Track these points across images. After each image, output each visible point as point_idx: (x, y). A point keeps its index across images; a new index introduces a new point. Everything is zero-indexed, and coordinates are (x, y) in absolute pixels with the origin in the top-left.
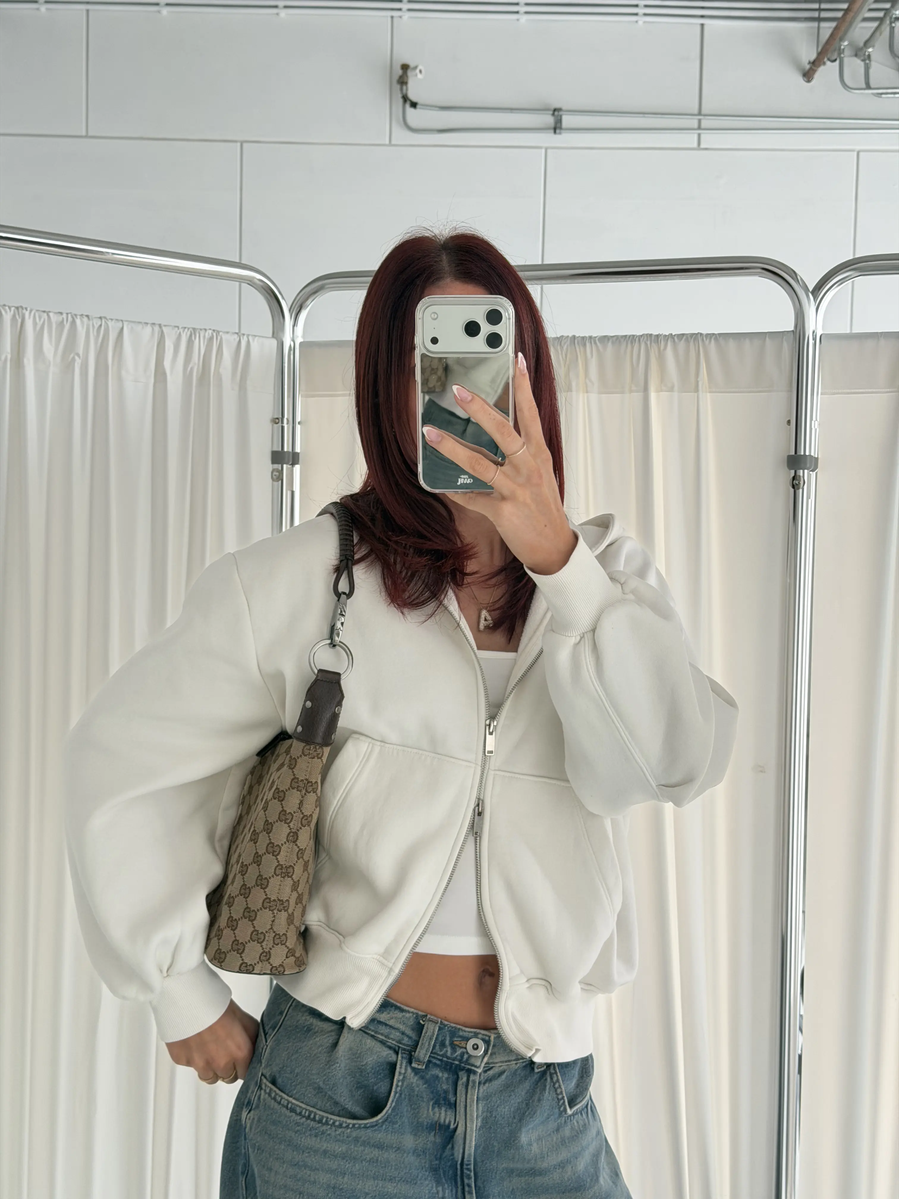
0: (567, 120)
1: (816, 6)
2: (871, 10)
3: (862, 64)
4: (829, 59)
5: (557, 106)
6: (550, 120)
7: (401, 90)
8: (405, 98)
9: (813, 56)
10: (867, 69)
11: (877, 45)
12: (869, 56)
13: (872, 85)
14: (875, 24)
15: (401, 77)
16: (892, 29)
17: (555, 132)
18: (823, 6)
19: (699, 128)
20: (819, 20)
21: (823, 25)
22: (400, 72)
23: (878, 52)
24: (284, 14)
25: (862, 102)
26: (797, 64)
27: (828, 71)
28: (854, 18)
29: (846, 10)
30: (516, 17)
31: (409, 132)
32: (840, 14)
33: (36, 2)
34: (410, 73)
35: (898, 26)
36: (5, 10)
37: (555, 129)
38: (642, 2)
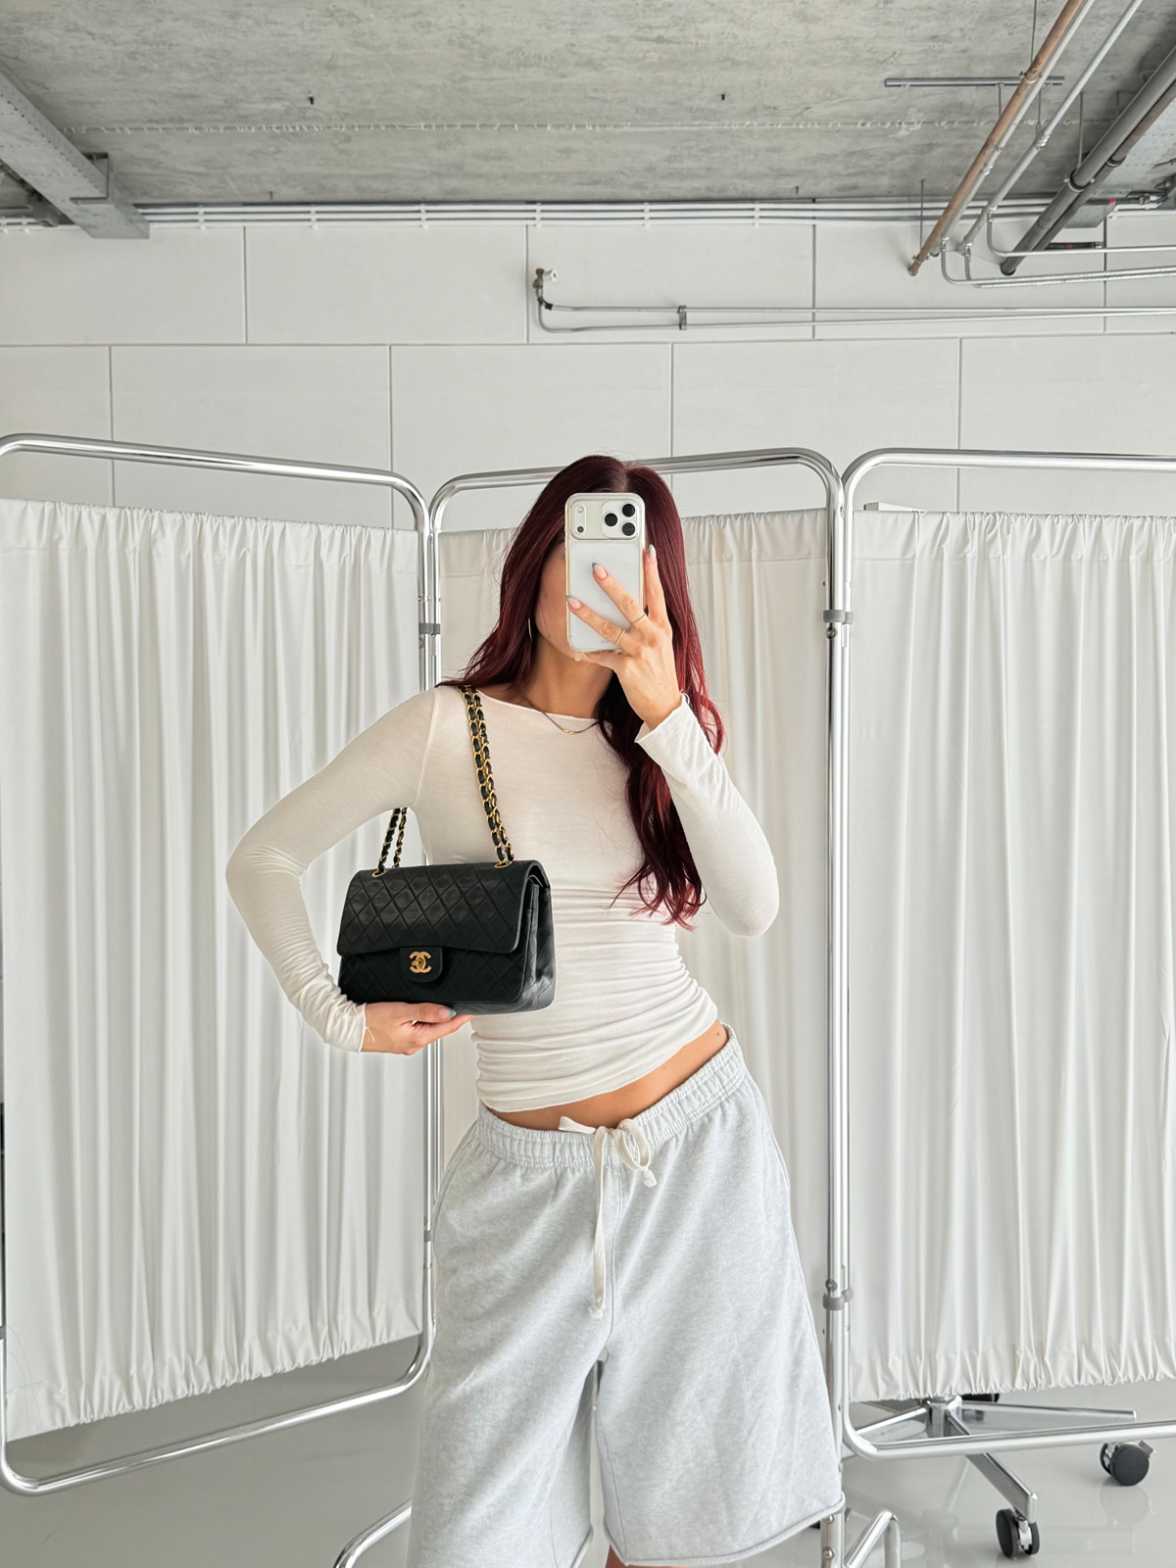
0: (691, 317)
1: (919, 205)
2: (969, 208)
3: (963, 257)
4: (931, 254)
5: (683, 304)
6: (676, 317)
7: (537, 293)
8: (541, 301)
9: (917, 252)
10: (967, 262)
11: (976, 240)
12: (969, 250)
13: (972, 277)
14: (973, 221)
15: (536, 281)
16: (990, 225)
17: (680, 328)
18: (925, 205)
19: (814, 321)
20: (922, 218)
21: (925, 223)
22: (536, 276)
23: (977, 246)
24: (426, 225)
25: (964, 292)
26: (903, 259)
27: (931, 264)
28: (954, 215)
29: (947, 209)
30: (641, 222)
31: (545, 332)
32: (940, 213)
33: (196, 221)
34: (544, 277)
35: (995, 221)
36: (166, 229)
37: (680, 326)
38: (757, 206)
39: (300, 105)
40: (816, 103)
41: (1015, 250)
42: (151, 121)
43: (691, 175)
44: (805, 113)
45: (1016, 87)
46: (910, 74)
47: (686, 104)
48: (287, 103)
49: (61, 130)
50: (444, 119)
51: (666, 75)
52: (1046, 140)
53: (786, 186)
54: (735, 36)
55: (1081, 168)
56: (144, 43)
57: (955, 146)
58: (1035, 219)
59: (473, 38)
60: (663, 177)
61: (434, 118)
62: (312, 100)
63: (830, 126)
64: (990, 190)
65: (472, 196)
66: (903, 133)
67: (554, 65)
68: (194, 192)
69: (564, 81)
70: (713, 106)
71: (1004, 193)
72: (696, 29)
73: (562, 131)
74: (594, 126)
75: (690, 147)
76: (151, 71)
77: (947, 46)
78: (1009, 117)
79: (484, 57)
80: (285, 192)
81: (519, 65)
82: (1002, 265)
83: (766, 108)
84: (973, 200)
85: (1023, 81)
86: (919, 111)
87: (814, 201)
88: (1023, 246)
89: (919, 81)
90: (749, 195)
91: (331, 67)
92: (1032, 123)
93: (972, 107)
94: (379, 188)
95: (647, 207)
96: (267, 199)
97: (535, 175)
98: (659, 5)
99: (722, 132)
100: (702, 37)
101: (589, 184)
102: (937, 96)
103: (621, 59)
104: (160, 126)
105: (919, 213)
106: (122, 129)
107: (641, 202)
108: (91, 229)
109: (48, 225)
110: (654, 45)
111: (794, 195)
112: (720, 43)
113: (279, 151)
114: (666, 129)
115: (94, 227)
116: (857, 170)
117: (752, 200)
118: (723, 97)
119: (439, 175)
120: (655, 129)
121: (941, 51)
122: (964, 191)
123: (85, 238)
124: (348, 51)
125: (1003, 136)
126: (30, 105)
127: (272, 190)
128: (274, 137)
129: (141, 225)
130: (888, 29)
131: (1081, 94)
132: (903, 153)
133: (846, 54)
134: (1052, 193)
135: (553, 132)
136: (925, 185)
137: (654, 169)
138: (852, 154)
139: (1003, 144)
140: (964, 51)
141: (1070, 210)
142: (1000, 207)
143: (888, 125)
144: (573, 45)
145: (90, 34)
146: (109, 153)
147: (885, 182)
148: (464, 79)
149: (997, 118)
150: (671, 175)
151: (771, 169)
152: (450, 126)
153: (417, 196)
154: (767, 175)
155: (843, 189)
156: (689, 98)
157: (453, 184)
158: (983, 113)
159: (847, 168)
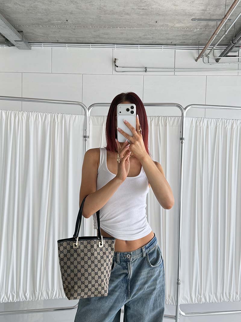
0: (148, 70)
1: (198, 47)
2: (209, 47)
3: (207, 58)
4: (201, 57)
5: (146, 67)
6: (145, 69)
8: (115, 65)
9: (198, 57)
11: (210, 54)
12: (209, 57)
13: (209, 62)
14: (210, 50)
16: (214, 51)
18: (199, 47)
19: (174, 71)
20: (199, 49)
21: (199, 50)
22: (114, 60)
23: (211, 56)
24: (91, 48)
25: (207, 66)
26: (194, 58)
27: (201, 59)
28: (206, 49)
29: (204, 48)
30: (138, 49)
31: (116, 72)
32: (203, 48)
33: (41, 46)
34: (116, 60)
35: (215, 50)
36: (36, 48)
37: (145, 71)
38: (163, 46)
39: (64, 22)
40: (177, 24)
41: (219, 57)
42: (32, 24)
43: (149, 39)
44: (174, 26)
45: (221, 22)
46: (197, 18)
47: (148, 23)
48: (62, 21)
49: (13, 26)
50: (96, 25)
51: (144, 17)
52: (227, 33)
53: (169, 42)
54: (159, 9)
55: (234, 39)
56: (31, 7)
57: (207, 34)
58: (224, 50)
59: (102, 8)
60: (143, 39)
61: (93, 25)
62: (67, 20)
63: (179, 29)
64: (214, 44)
65: (101, 42)
66: (195, 31)
67: (120, 14)
68: (41, 40)
69: (122, 18)
70: (154, 24)
71: (217, 45)
72: (151, 7)
73: (121, 28)
74: (128, 28)
75: (149, 33)
76: (32, 13)
77: (206, 12)
78: (219, 28)
79: (105, 12)
80: (61, 41)
81: (112, 14)
82: (216, 60)
83: (166, 25)
84: (210, 46)
85: (223, 20)
86: (199, 26)
87: (175, 45)
88: (220, 56)
89: (199, 20)
90: (161, 44)
91: (71, 13)
92: (223, 29)
93: (211, 25)
94: (81, 40)
95: (139, 46)
96: (57, 42)
97: (115, 38)
98: (143, 1)
99: (156, 30)
100: (152, 9)
101: (126, 40)
102: (204, 23)
103: (135, 13)
104: (34, 25)
105: (198, 48)
106: (26, 26)
107: (138, 44)
108: (19, 48)
109: (9, 46)
110: (142, 10)
111: (171, 44)
112: (156, 10)
113: (60, 31)
114: (144, 29)
115: (20, 47)
116: (185, 39)
117: (162, 45)
118: (156, 22)
119: (94, 37)
120: (142, 29)
121: (204, 13)
122: (209, 43)
123: (17, 50)
124: (75, 10)
125: (217, 32)
126: (6, 20)
127: (58, 40)
128: (59, 28)
129: (30, 47)
130: (193, 8)
131: (235, 23)
132: (196, 35)
133: (183, 13)
134: (228, 45)
135: (119, 29)
136: (200, 42)
137: (141, 37)
138: (183, 35)
139: (217, 34)
140: (209, 13)
141: (231, 48)
142: (216, 47)
143: (192, 29)
144: (124, 10)
145: (19, 5)
146: (23, 31)
147: (191, 41)
148: (100, 17)
149: (216, 28)
150: (144, 39)
151: (166, 38)
152: (97, 27)
153: (89, 42)
154: (165, 39)
155: (182, 43)
156: (149, 22)
157: (98, 39)
158: (213, 27)
159: (183, 38)
